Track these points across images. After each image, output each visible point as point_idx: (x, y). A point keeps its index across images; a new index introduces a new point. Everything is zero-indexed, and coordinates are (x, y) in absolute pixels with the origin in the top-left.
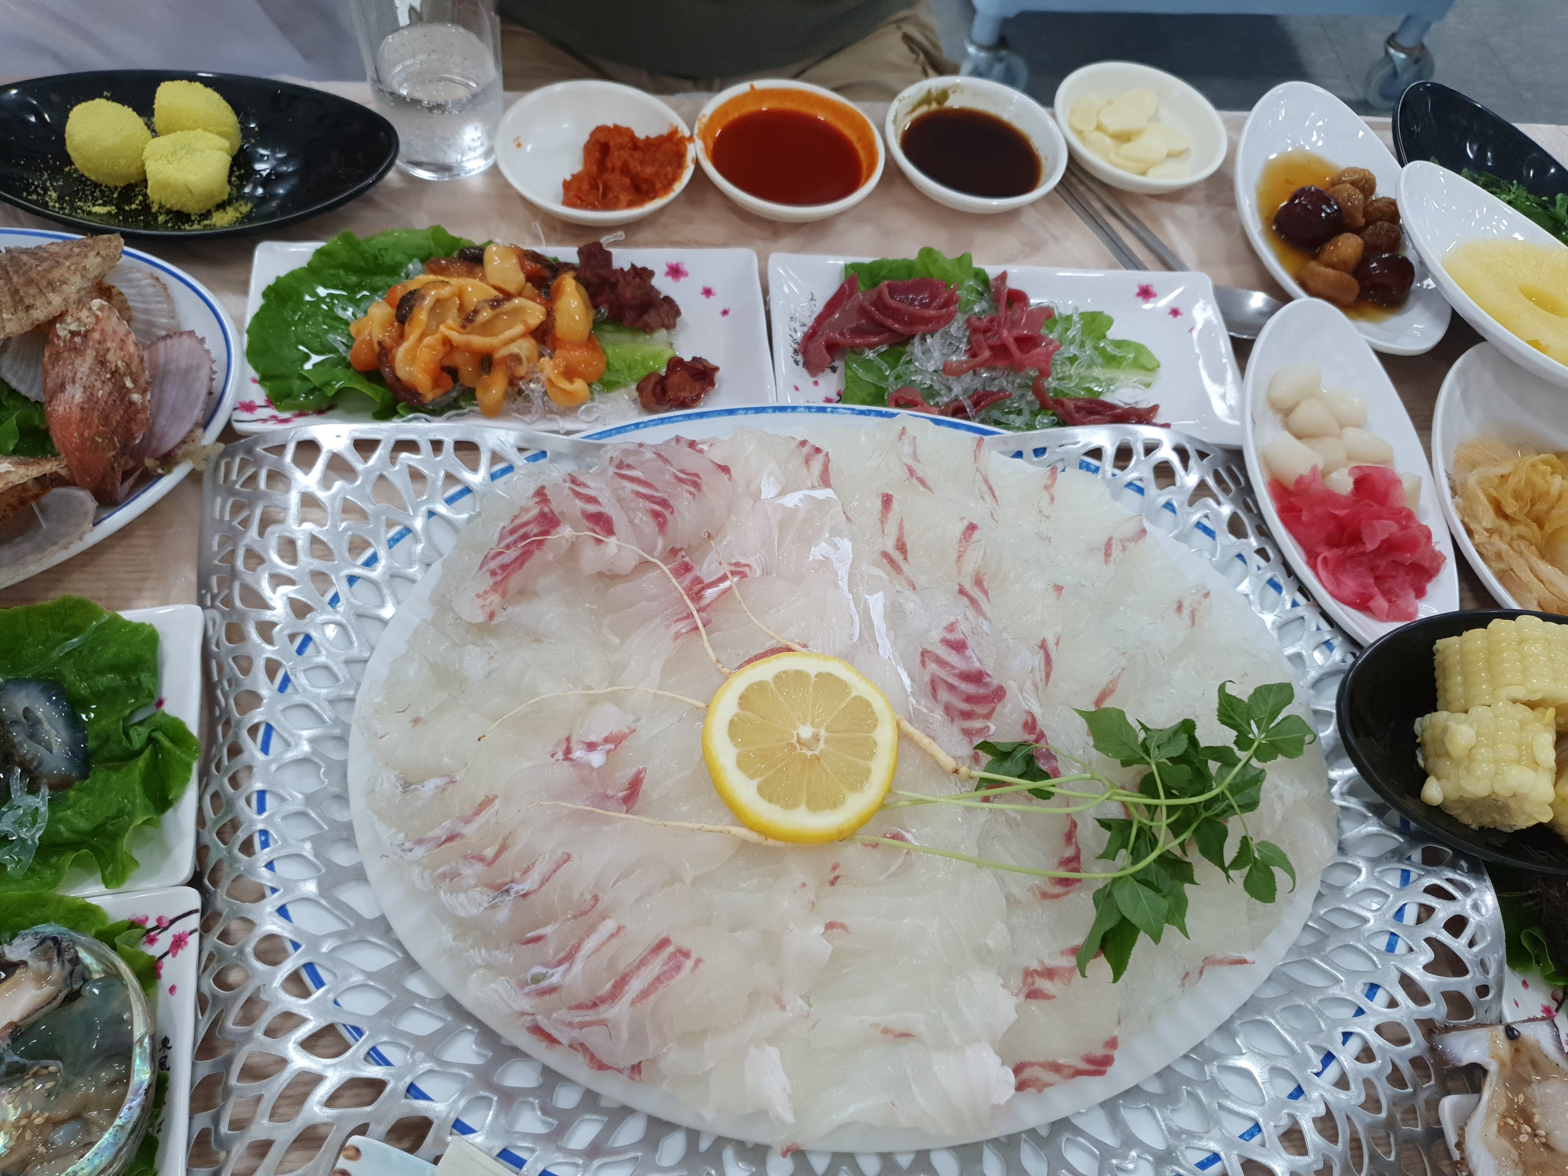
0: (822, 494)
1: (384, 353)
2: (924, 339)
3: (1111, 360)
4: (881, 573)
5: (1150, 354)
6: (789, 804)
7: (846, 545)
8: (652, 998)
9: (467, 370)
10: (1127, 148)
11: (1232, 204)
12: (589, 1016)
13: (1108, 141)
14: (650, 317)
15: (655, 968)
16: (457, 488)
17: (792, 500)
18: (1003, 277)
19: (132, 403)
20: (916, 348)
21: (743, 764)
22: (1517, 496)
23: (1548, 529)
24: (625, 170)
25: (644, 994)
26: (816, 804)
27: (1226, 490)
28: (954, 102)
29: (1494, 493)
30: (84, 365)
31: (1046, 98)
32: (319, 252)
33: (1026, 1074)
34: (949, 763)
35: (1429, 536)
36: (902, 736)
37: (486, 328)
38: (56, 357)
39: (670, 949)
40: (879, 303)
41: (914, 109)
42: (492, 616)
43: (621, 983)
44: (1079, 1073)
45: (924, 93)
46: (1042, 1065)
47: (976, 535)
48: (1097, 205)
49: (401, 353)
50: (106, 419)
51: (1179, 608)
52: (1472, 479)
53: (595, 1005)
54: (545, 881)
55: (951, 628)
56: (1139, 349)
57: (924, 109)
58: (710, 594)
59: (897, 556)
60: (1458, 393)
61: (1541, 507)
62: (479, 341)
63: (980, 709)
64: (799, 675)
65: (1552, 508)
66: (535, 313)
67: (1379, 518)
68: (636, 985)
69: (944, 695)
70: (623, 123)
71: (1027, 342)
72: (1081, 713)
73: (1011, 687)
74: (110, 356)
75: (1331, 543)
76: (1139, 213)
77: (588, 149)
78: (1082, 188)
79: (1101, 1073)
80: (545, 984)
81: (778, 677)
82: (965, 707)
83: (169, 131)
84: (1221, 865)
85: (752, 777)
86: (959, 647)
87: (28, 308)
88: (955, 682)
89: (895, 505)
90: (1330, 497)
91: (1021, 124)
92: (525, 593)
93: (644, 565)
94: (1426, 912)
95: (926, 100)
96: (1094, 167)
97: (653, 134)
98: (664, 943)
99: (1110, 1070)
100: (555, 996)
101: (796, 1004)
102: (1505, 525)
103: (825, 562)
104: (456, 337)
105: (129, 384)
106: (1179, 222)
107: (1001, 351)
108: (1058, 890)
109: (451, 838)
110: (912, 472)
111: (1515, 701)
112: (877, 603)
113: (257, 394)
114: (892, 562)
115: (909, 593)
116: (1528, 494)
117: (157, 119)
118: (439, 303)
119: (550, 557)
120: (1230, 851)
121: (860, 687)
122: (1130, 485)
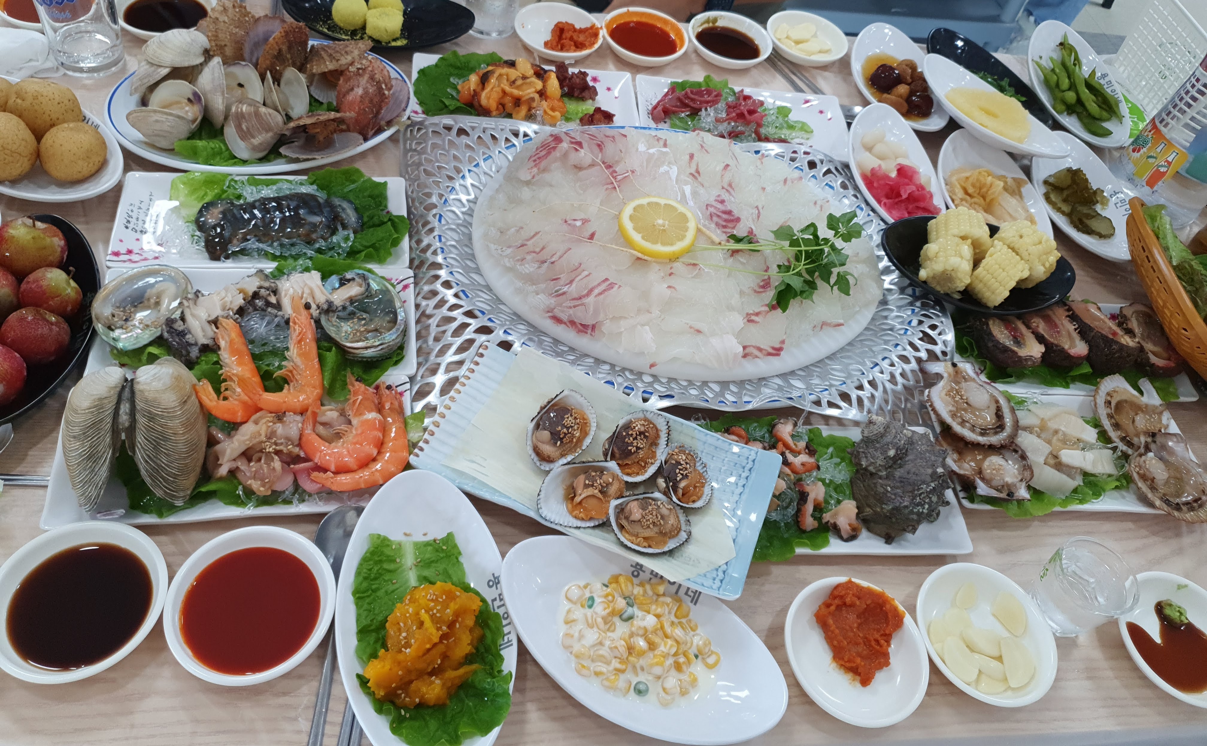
0: (664, 150)
1: (476, 94)
2: (706, 110)
3: (791, 127)
4: (690, 179)
5: (809, 126)
6: (655, 242)
7: (675, 168)
8: (602, 296)
9: (509, 105)
10: (800, 46)
11: (850, 74)
12: (579, 302)
13: (793, 44)
14: (586, 94)
15: (604, 286)
16: (510, 144)
17: (651, 151)
18: (742, 91)
19: (384, 94)
20: (703, 113)
21: (635, 229)
22: (973, 186)
23: (988, 200)
24: (571, 39)
25: (600, 294)
26: (664, 244)
27: (841, 174)
28: (720, 24)
29: (963, 184)
30: (364, 80)
31: (763, 22)
32: (441, 58)
33: (748, 350)
34: (717, 240)
35: (931, 196)
36: (699, 230)
37: (518, 88)
38: (349, 79)
39: (608, 282)
40: (686, 96)
41: (702, 25)
42: (533, 177)
43: (591, 291)
44: (770, 354)
45: (706, 18)
46: (754, 347)
47: (729, 168)
48: (787, 70)
49: (484, 95)
50: (371, 101)
51: (815, 203)
52: (954, 179)
53: (580, 298)
54: (560, 257)
55: (719, 196)
56: (804, 124)
57: (706, 26)
58: (619, 178)
59: (696, 175)
60: (950, 149)
61: (984, 190)
62: (516, 92)
63: (730, 225)
64: (657, 204)
65: (988, 190)
66: (539, 85)
67: (908, 185)
68: (596, 291)
69: (715, 219)
70: (570, 22)
71: (751, 112)
72: (772, 232)
73: (742, 218)
74: (377, 76)
75: (888, 197)
76: (807, 75)
77: (553, 31)
78: (779, 63)
79: (778, 355)
80: (560, 292)
81: (648, 204)
82: (724, 224)
83: (375, 7)
84: (829, 284)
85: (640, 233)
86: (722, 202)
87: (338, 60)
88: (720, 214)
89: (695, 158)
90: (887, 177)
91: (751, 34)
92: (545, 170)
93: (592, 165)
94: (920, 322)
95: (708, 21)
96: (786, 53)
97: (583, 27)
98: (607, 279)
99: (782, 353)
100: (564, 296)
101: (656, 312)
102: (968, 198)
103: (667, 172)
104: (508, 89)
105: (384, 86)
106: (825, 78)
107: (741, 116)
108: (761, 290)
109: (522, 246)
110: (702, 146)
111: (954, 236)
112: (688, 189)
113: (419, 109)
114: (693, 176)
115: (701, 187)
116: (978, 185)
117: (370, 3)
118: (501, 75)
119: (558, 155)
120: (833, 280)
121: (681, 208)
122: (797, 168)
